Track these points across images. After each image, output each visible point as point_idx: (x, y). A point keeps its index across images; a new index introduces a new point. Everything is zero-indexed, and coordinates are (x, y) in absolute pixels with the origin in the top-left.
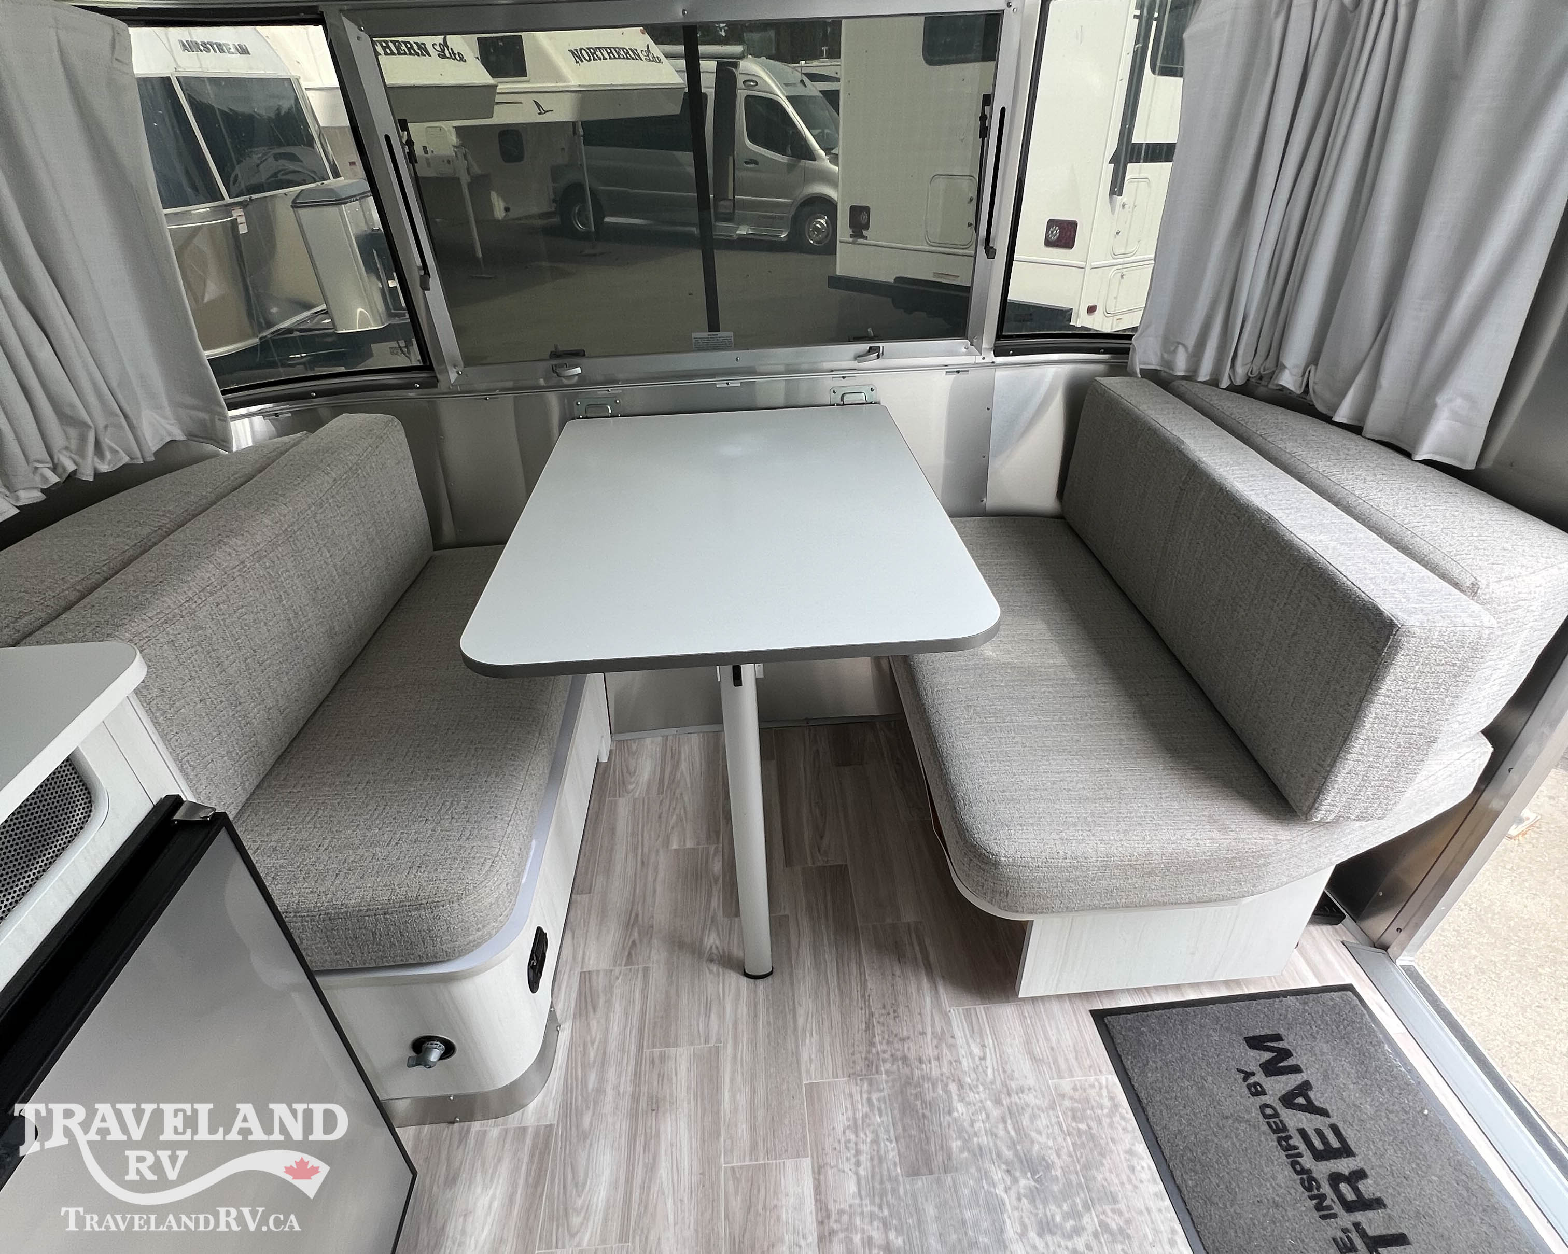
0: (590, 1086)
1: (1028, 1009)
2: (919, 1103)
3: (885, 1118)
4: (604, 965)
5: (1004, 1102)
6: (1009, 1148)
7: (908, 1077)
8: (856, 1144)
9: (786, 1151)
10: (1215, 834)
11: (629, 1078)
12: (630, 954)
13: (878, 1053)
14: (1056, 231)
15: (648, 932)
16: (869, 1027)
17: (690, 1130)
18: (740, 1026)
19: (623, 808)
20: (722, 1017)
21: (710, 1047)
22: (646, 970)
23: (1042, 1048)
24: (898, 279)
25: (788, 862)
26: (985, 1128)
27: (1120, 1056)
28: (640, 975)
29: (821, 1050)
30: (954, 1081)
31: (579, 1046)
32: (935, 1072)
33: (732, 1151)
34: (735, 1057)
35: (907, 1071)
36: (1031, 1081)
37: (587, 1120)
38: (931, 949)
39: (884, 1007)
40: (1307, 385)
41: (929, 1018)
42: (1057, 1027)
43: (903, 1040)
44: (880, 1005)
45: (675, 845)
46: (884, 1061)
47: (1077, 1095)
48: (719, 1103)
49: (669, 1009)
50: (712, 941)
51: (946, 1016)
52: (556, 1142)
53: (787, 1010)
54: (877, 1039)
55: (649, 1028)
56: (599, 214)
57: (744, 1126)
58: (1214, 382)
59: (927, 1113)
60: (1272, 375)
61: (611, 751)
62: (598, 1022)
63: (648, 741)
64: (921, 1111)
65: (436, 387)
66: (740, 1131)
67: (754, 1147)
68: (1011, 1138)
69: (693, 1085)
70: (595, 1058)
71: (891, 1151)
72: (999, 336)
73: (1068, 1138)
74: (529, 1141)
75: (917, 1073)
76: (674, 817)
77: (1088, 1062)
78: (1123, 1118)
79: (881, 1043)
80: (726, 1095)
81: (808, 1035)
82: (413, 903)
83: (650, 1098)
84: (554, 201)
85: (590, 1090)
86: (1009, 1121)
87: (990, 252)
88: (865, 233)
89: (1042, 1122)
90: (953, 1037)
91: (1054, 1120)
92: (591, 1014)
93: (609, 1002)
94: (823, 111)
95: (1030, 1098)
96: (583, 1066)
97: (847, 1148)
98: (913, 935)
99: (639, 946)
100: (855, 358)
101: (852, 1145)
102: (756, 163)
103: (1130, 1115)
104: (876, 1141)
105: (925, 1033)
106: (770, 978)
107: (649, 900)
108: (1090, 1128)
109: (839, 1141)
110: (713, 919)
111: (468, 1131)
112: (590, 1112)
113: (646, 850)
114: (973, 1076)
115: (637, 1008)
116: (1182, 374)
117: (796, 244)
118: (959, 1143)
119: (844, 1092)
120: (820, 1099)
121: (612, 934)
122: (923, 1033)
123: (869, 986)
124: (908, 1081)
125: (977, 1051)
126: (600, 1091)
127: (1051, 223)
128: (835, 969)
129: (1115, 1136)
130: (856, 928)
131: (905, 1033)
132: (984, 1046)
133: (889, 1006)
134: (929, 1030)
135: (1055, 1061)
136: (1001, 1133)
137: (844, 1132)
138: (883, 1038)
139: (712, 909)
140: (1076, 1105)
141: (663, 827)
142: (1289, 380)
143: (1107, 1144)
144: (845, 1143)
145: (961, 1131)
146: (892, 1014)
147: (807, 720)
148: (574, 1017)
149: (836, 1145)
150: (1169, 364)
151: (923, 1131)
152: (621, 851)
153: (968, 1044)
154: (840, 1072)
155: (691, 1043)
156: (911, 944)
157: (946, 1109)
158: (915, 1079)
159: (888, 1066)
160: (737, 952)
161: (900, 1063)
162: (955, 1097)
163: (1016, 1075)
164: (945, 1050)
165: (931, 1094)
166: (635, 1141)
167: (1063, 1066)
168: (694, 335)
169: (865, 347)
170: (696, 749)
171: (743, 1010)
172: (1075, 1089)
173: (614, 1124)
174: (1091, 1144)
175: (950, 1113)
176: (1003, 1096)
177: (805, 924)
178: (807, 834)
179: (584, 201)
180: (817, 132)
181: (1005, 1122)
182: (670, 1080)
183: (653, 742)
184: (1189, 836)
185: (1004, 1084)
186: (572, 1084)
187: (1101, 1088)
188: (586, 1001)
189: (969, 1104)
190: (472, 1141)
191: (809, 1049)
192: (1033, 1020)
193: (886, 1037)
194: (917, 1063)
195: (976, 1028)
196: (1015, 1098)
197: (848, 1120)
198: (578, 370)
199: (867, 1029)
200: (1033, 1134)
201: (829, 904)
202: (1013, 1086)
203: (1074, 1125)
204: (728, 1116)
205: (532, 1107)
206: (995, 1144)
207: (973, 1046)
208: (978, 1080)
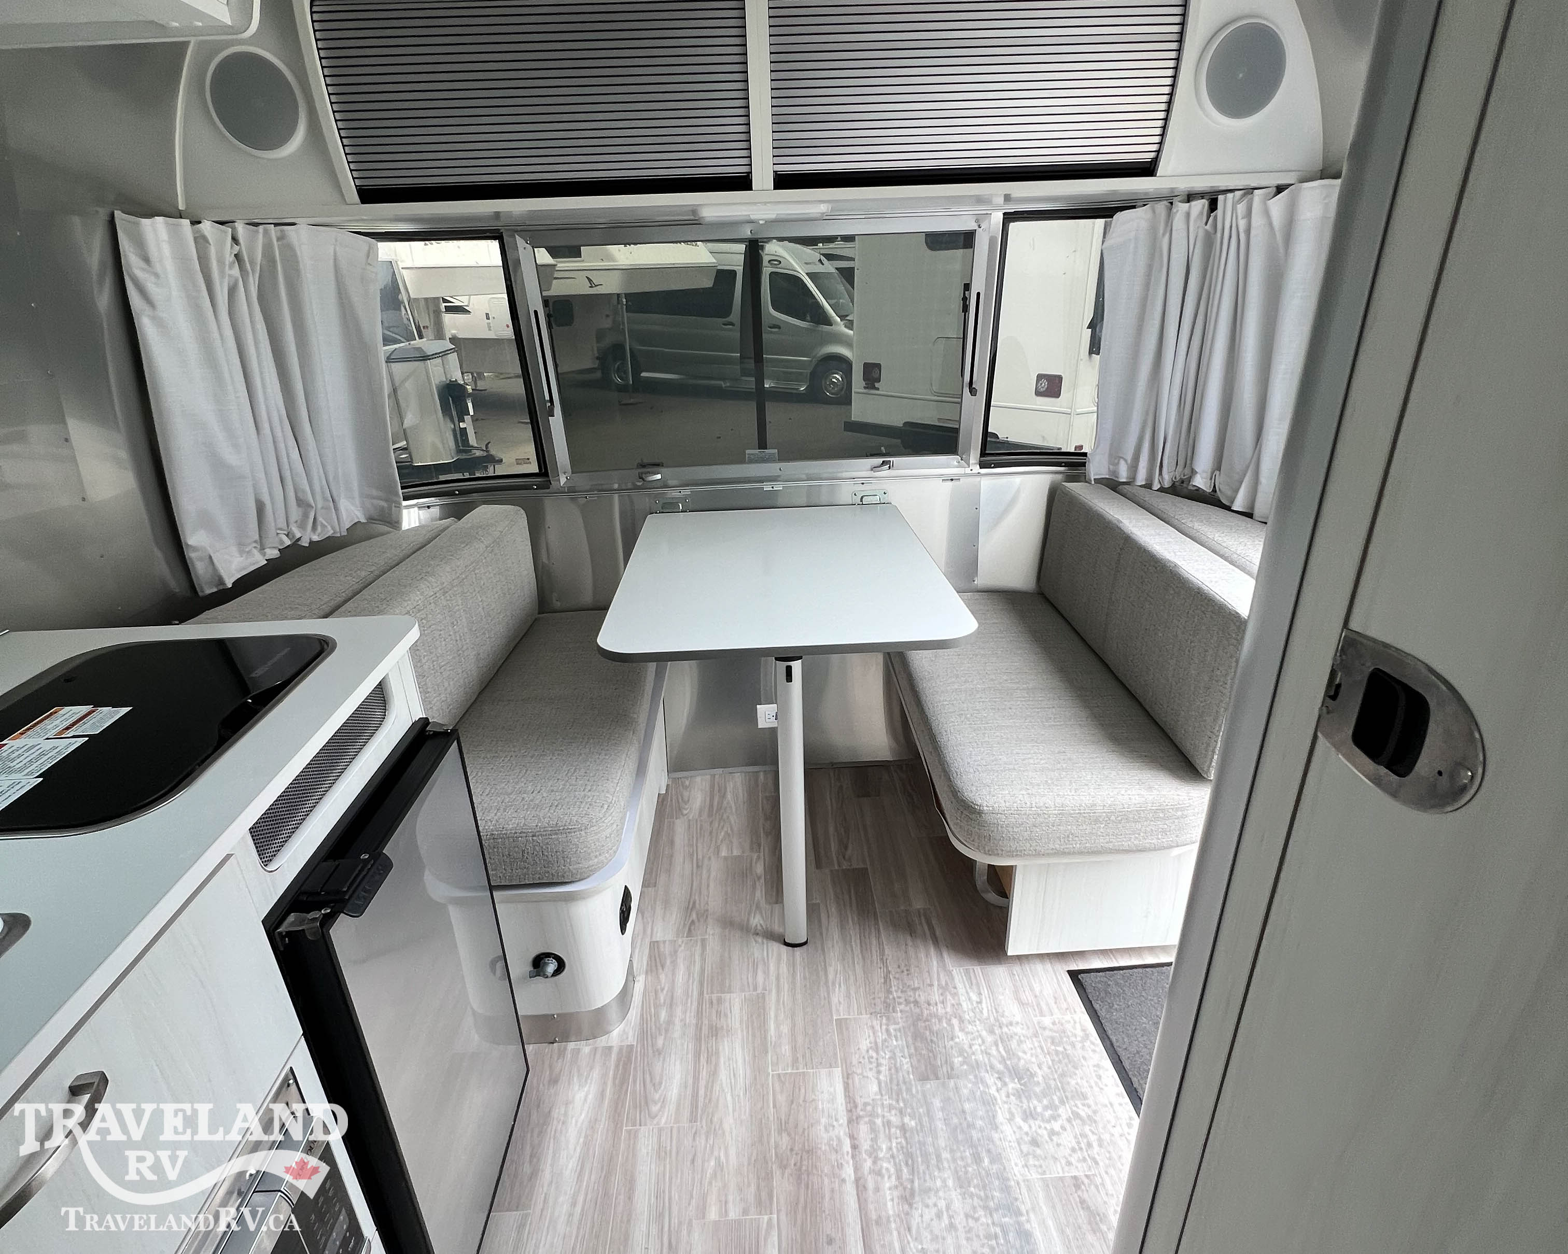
0: (662, 1019)
1: (1016, 968)
2: (928, 1033)
3: (900, 1042)
4: (670, 936)
5: (997, 1032)
6: (1000, 1063)
7: (919, 1015)
8: (877, 1059)
9: (821, 1063)
10: (1143, 792)
11: (692, 1014)
12: (690, 929)
13: (894, 998)
14: (1044, 384)
15: (704, 915)
16: (886, 978)
17: (743, 1049)
18: (782, 980)
19: (680, 827)
20: (766, 973)
21: (758, 994)
22: (703, 941)
23: (1027, 996)
24: (906, 424)
25: (818, 865)
26: (981, 1050)
27: (1091, 1002)
28: (699, 943)
29: (848, 996)
30: (955, 1017)
31: (651, 993)
32: (941, 1011)
33: (777, 1063)
34: (778, 1001)
35: (918, 1010)
36: (1018, 1018)
37: (660, 1042)
38: (936, 927)
39: (899, 967)
40: (1215, 486)
41: (936, 976)
42: (1041, 981)
43: (915, 990)
44: (896, 966)
45: (724, 853)
46: (900, 1004)
47: (1055, 1028)
48: (766, 1031)
49: (723, 966)
50: (756, 921)
51: (949, 974)
52: (636, 1057)
53: (820, 969)
54: (893, 989)
55: (708, 980)
56: (636, 372)
57: (787, 1047)
58: (1148, 486)
59: (935, 1039)
60: (1190, 479)
61: (668, 786)
62: (666, 976)
63: (698, 779)
64: (929, 1038)
65: (549, 488)
66: (783, 1050)
67: (795, 1061)
68: (1002, 1056)
69: (745, 1018)
70: (665, 1000)
71: (906, 1064)
72: (983, 454)
73: (1048, 1056)
74: (614, 1056)
75: (926, 1012)
76: (723, 834)
77: (1064, 1006)
78: (1093, 1043)
79: (896, 991)
80: (772, 1026)
81: (837, 986)
82: (553, 829)
83: (711, 1027)
84: (598, 358)
85: (662, 1022)
86: (1000, 1045)
87: (973, 392)
88: (877, 385)
89: (1027, 1045)
90: (955, 988)
91: (1036, 1044)
92: (660, 971)
93: (674, 963)
94: (840, 286)
95: (1018, 1030)
96: (656, 1007)
97: (870, 1062)
98: (922, 918)
99: (697, 924)
100: (872, 470)
101: (874, 1060)
102: (779, 327)
103: (1099, 1041)
104: (893, 1057)
105: (933, 985)
106: (805, 947)
107: (704, 892)
108: (1065, 1049)
109: (864, 1058)
110: (758, 907)
111: (565, 1049)
112: (663, 1037)
113: (700, 857)
114: (972, 1014)
115: (697, 967)
116: (1124, 480)
117: (814, 396)
118: (960, 1059)
119: (867, 1024)
120: (847, 1029)
121: (675, 916)
122: (931, 985)
123: (886, 952)
124: (919, 1018)
125: (974, 997)
126: (670, 1022)
127: (1040, 377)
128: (858, 941)
129: (1086, 1056)
130: (875, 913)
131: (916, 985)
132: (980, 994)
133: (903, 967)
134: (936, 983)
135: (1038, 1005)
136: (994, 1051)
137: (868, 1051)
138: (898, 988)
139: (756, 899)
140: (1055, 1034)
141: (714, 839)
142: (1200, 482)
143: (1079, 1060)
144: (868, 1058)
145: (961, 1052)
146: (906, 972)
147: (832, 764)
148: (647, 973)
149: (861, 1060)
150: (1115, 473)
151: (932, 1051)
152: (679, 859)
153: (967, 993)
154: (863, 1012)
155: (742, 990)
156: (921, 924)
157: (950, 1036)
158: (925, 1015)
159: (902, 1007)
160: (777, 928)
161: (912, 1005)
162: (957, 1028)
163: (1006, 1014)
164: (949, 997)
165: (938, 1026)
166: (699, 1055)
167: (1044, 1007)
168: (748, 452)
169: (880, 460)
170: (739, 784)
171: (784, 968)
172: (1054, 1023)
173: (682, 1045)
174: (1066, 1060)
175: (952, 1039)
176: (996, 1028)
177: (833, 909)
178: (834, 846)
179: (623, 358)
180: (833, 302)
181: (997, 1045)
182: (726, 1015)
183: (702, 780)
184: (1123, 792)
185: (997, 1020)
186: (647, 1019)
187: (1075, 1022)
188: (655, 960)
189: (967, 1033)
190: (569, 1055)
191: (837, 996)
192: (1021, 977)
193: (901, 987)
194: (926, 1005)
195: (974, 981)
196: (1005, 1029)
197: (870, 1043)
198: (659, 477)
199: (885, 982)
200: (1020, 1054)
201: (853, 899)
202: (1005, 1022)
203: (1053, 1047)
204: (774, 1039)
205: (615, 1033)
206: (989, 1060)
207: (971, 994)
208: (975, 1017)
